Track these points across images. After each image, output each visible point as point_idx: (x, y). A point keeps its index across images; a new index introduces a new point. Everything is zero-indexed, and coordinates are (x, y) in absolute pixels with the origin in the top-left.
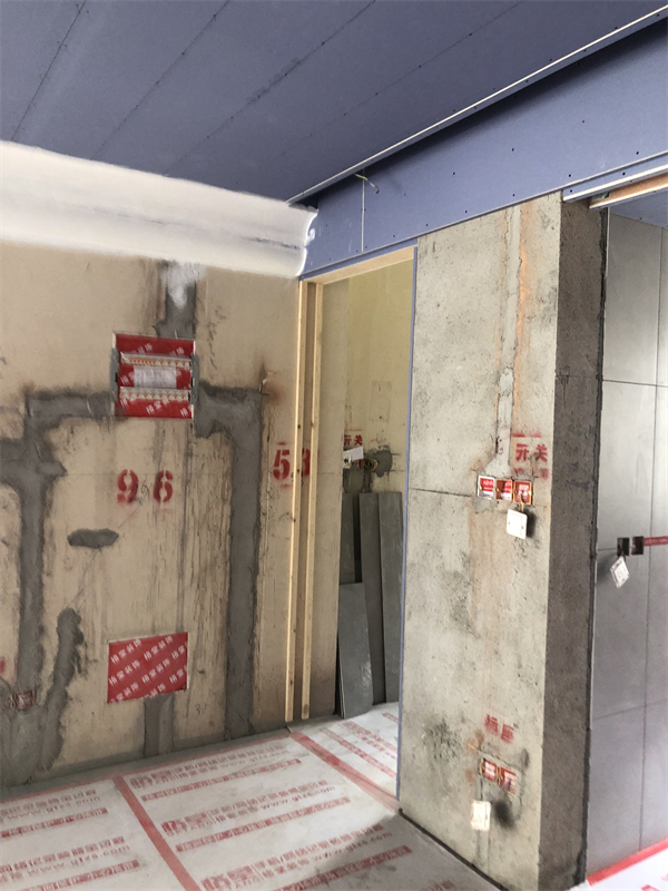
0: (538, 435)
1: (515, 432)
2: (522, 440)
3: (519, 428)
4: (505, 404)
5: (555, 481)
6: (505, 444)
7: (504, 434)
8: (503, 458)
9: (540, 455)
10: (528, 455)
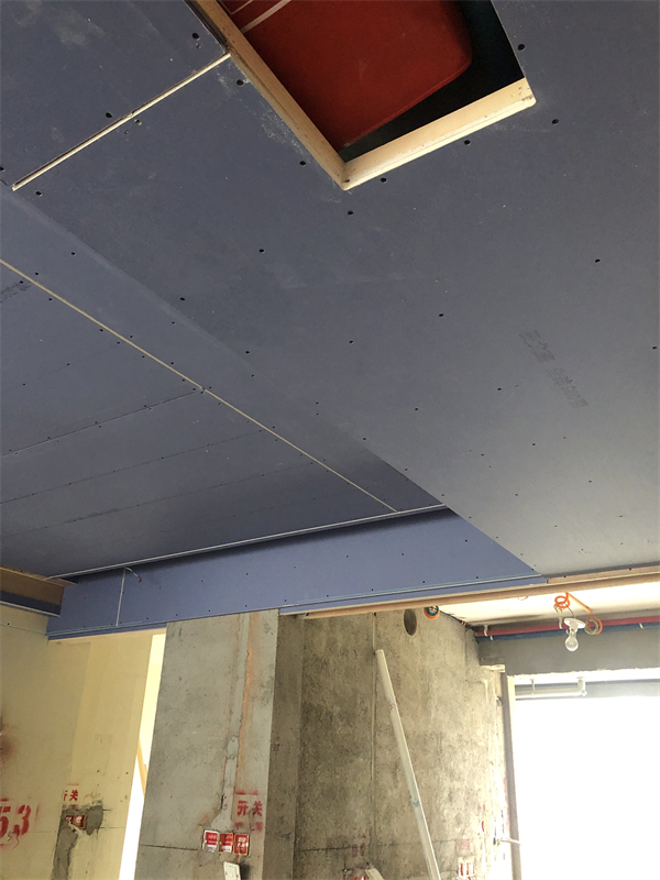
0: (256, 793)
1: (237, 790)
2: (243, 798)
3: (241, 787)
4: (231, 766)
5: (267, 833)
6: (229, 801)
7: (228, 792)
8: (227, 813)
9: (257, 810)
10: (247, 810)
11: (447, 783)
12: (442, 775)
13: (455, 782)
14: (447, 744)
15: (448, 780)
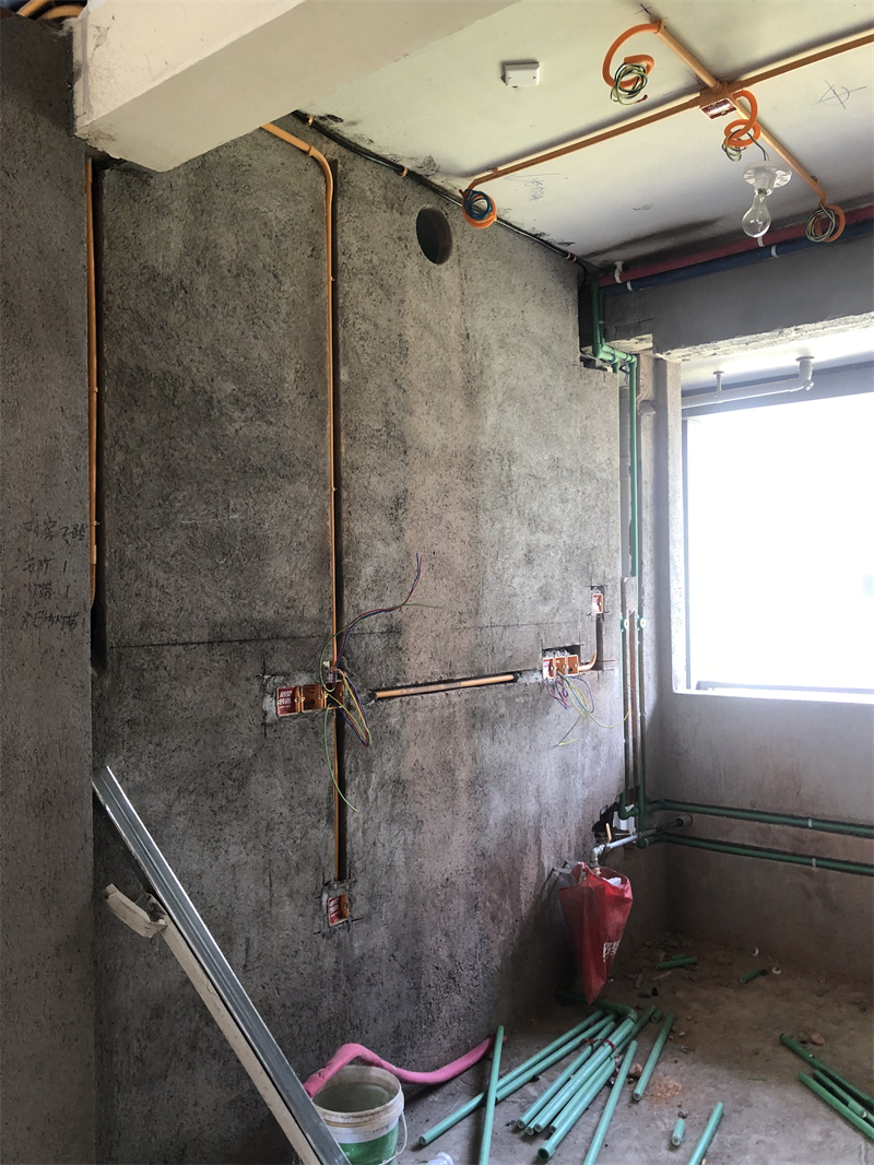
11: (522, 537)
12: (511, 522)
13: (540, 535)
14: (524, 471)
15: (525, 529)
